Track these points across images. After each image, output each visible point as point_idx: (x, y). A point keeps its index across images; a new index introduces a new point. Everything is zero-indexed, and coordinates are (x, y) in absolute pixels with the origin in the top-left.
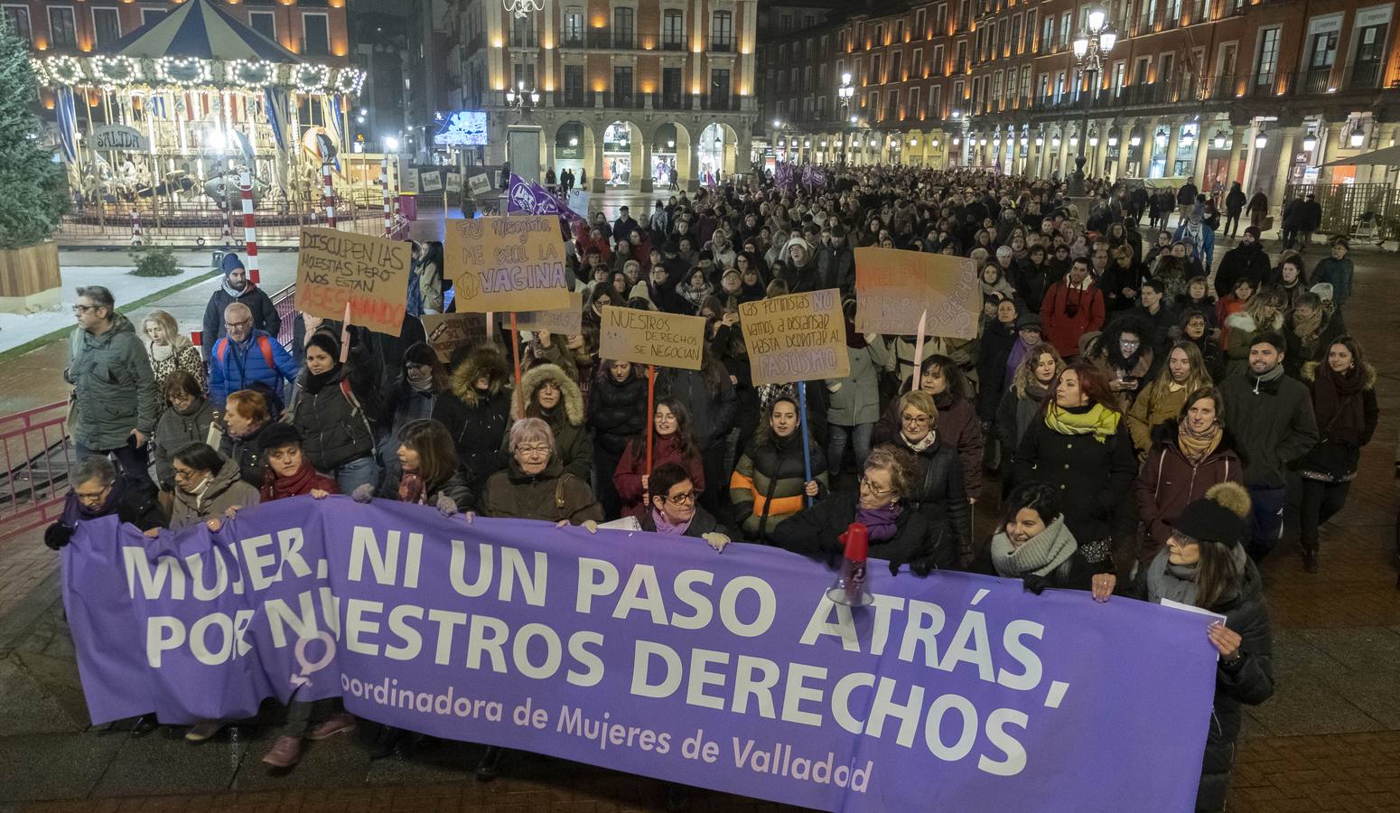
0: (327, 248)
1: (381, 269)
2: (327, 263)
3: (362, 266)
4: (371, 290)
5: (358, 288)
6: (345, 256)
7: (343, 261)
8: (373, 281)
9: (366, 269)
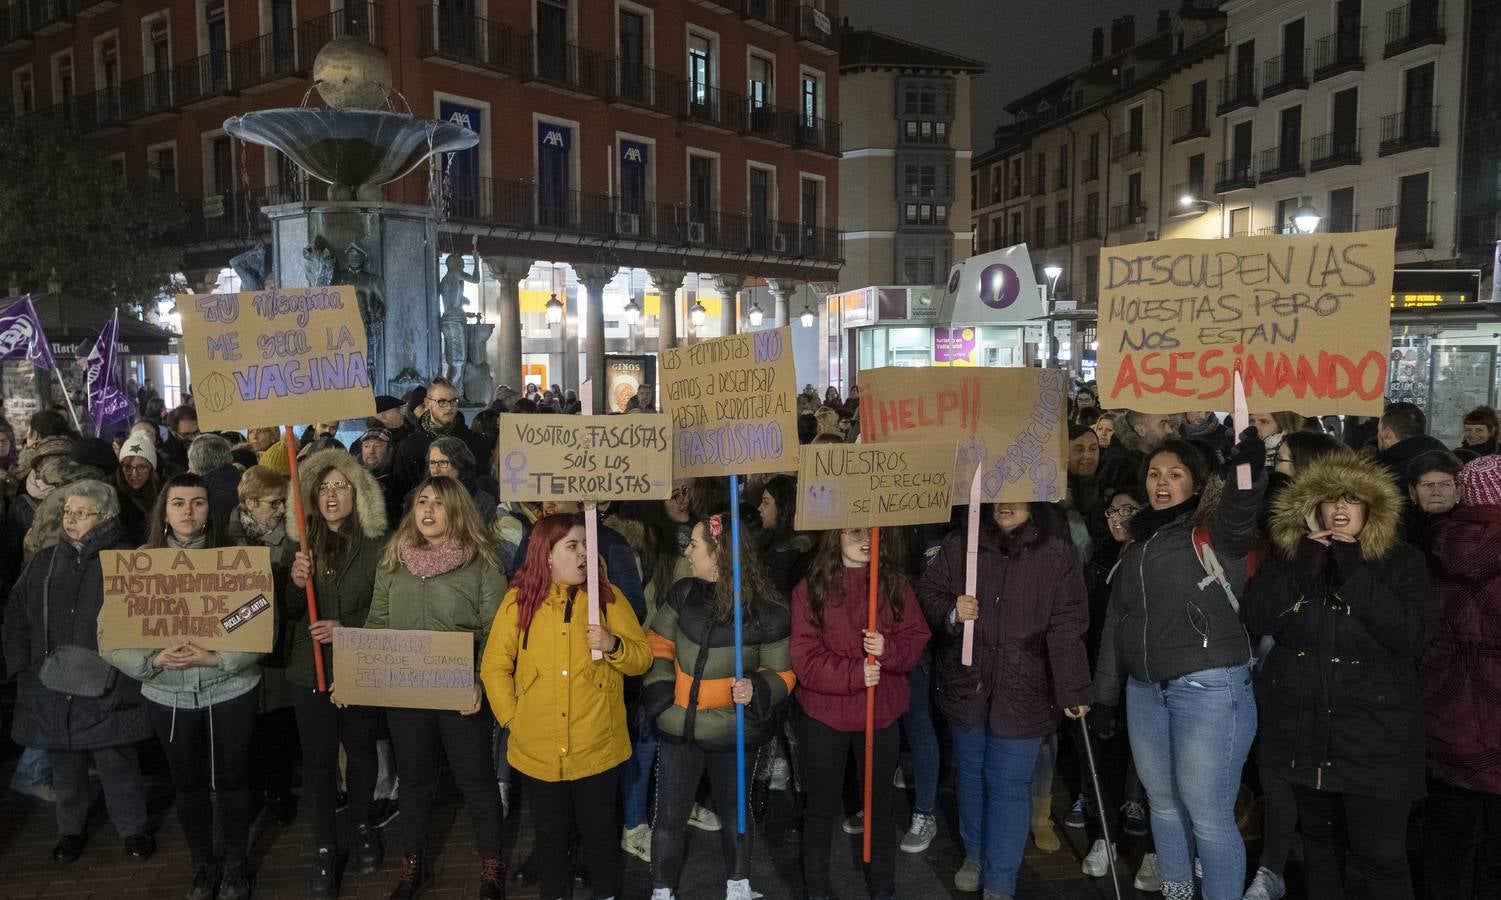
0: (1171, 277)
1: (1315, 294)
2: (1176, 306)
3: (1265, 297)
4: (1291, 339)
5: (1259, 340)
6: (1220, 285)
7: (1214, 295)
8: (1296, 321)
9: (1277, 299)
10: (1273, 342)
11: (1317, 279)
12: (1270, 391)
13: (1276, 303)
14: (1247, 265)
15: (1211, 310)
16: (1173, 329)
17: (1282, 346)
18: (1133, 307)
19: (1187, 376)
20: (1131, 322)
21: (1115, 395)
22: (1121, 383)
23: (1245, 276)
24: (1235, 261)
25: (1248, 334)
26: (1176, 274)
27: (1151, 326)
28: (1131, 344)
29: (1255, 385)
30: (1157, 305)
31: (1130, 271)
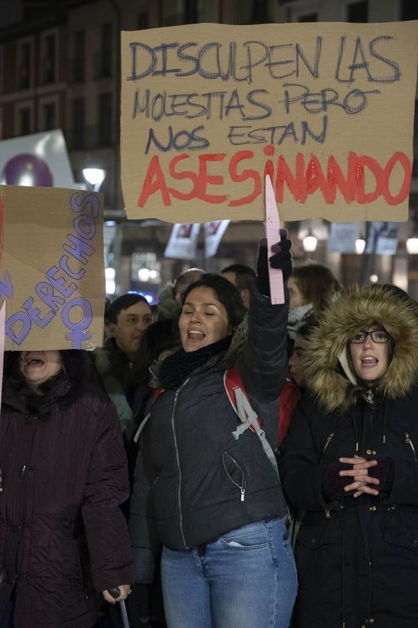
0: (198, 68)
1: (343, 90)
2: (203, 101)
3: (295, 92)
4: (321, 139)
5: (289, 140)
6: (249, 78)
7: (244, 88)
8: (325, 119)
9: (306, 95)
10: (303, 142)
11: (345, 73)
12: (301, 196)
13: (305, 99)
14: (277, 56)
15: (241, 107)
16: (201, 127)
17: (311, 148)
18: (159, 100)
19: (218, 180)
20: (157, 119)
21: (142, 203)
22: (148, 190)
23: (274, 69)
24: (264, 51)
25: (279, 133)
26: (203, 65)
27: (179, 124)
28: (157, 144)
29: (286, 190)
30: (184, 100)
31: (155, 60)
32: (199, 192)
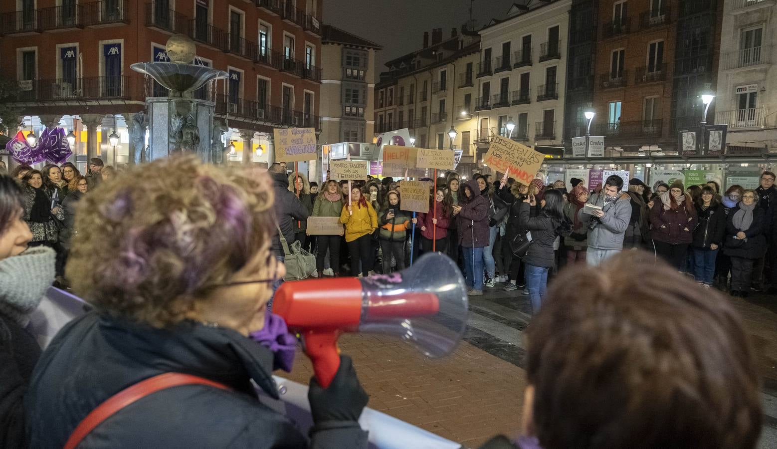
4: (520, 166)
6: (513, 151)
10: (517, 165)
11: (529, 158)
19: (500, 164)
25: (514, 162)
29: (510, 171)
32: (496, 165)
